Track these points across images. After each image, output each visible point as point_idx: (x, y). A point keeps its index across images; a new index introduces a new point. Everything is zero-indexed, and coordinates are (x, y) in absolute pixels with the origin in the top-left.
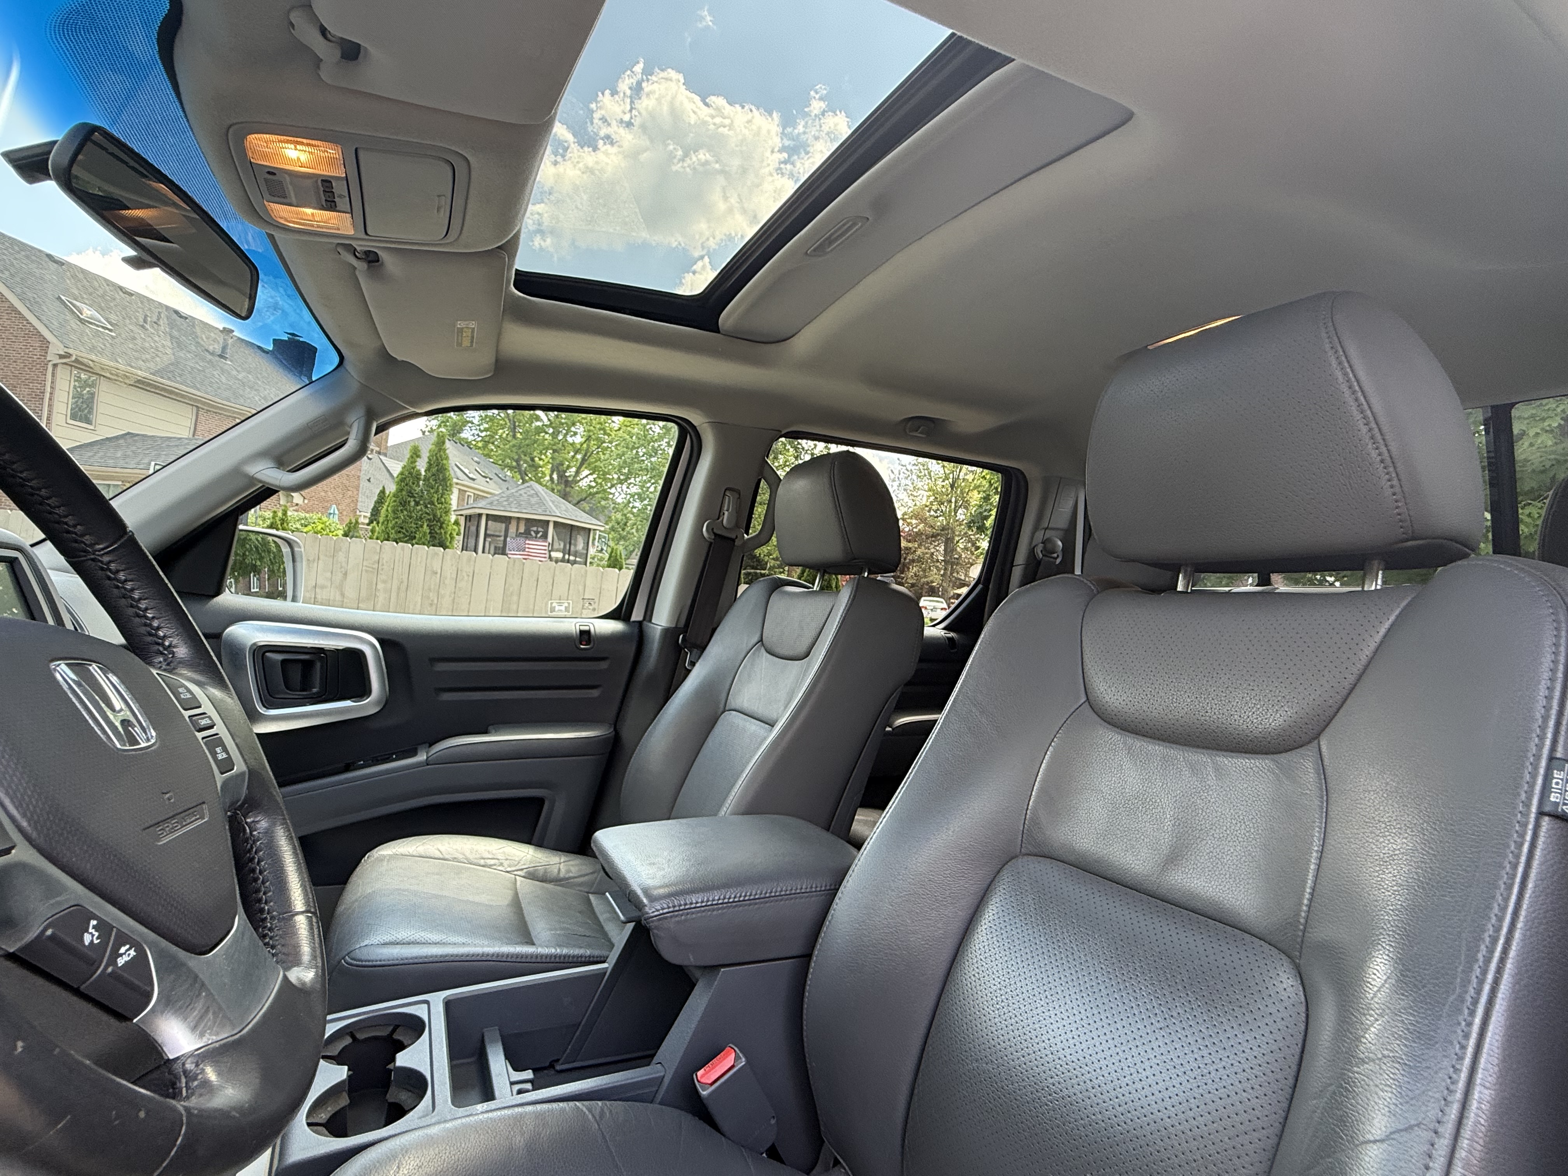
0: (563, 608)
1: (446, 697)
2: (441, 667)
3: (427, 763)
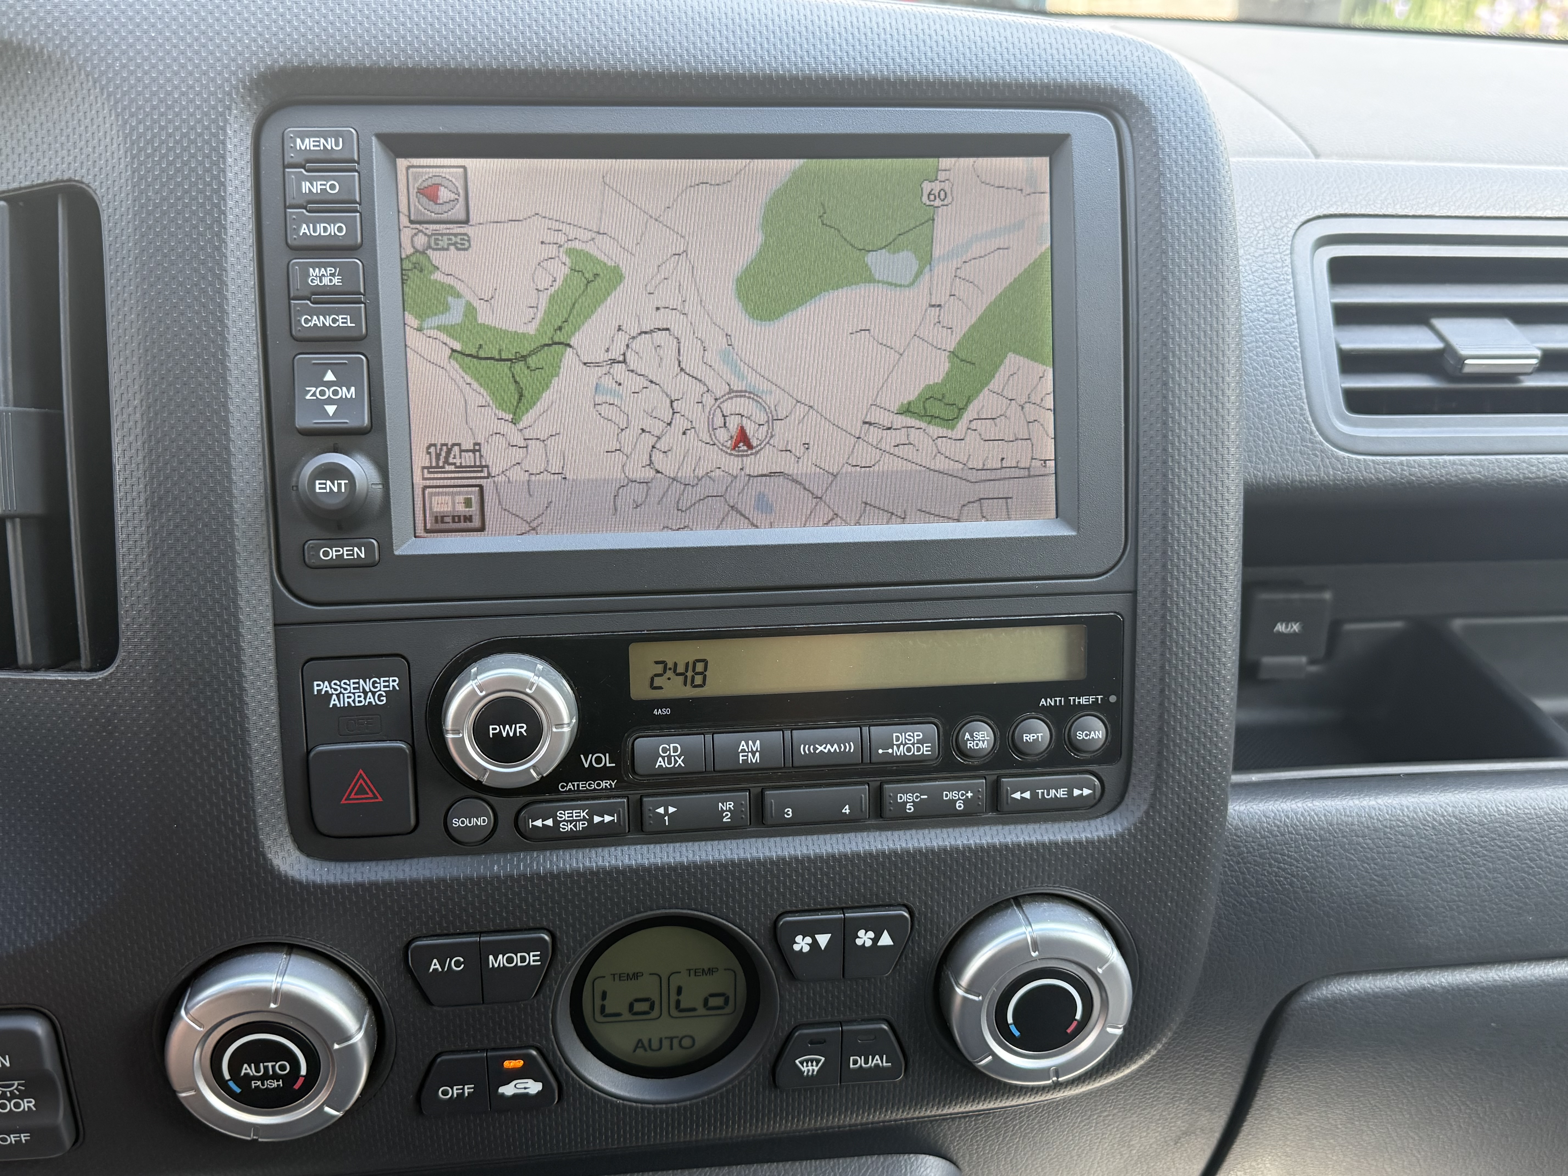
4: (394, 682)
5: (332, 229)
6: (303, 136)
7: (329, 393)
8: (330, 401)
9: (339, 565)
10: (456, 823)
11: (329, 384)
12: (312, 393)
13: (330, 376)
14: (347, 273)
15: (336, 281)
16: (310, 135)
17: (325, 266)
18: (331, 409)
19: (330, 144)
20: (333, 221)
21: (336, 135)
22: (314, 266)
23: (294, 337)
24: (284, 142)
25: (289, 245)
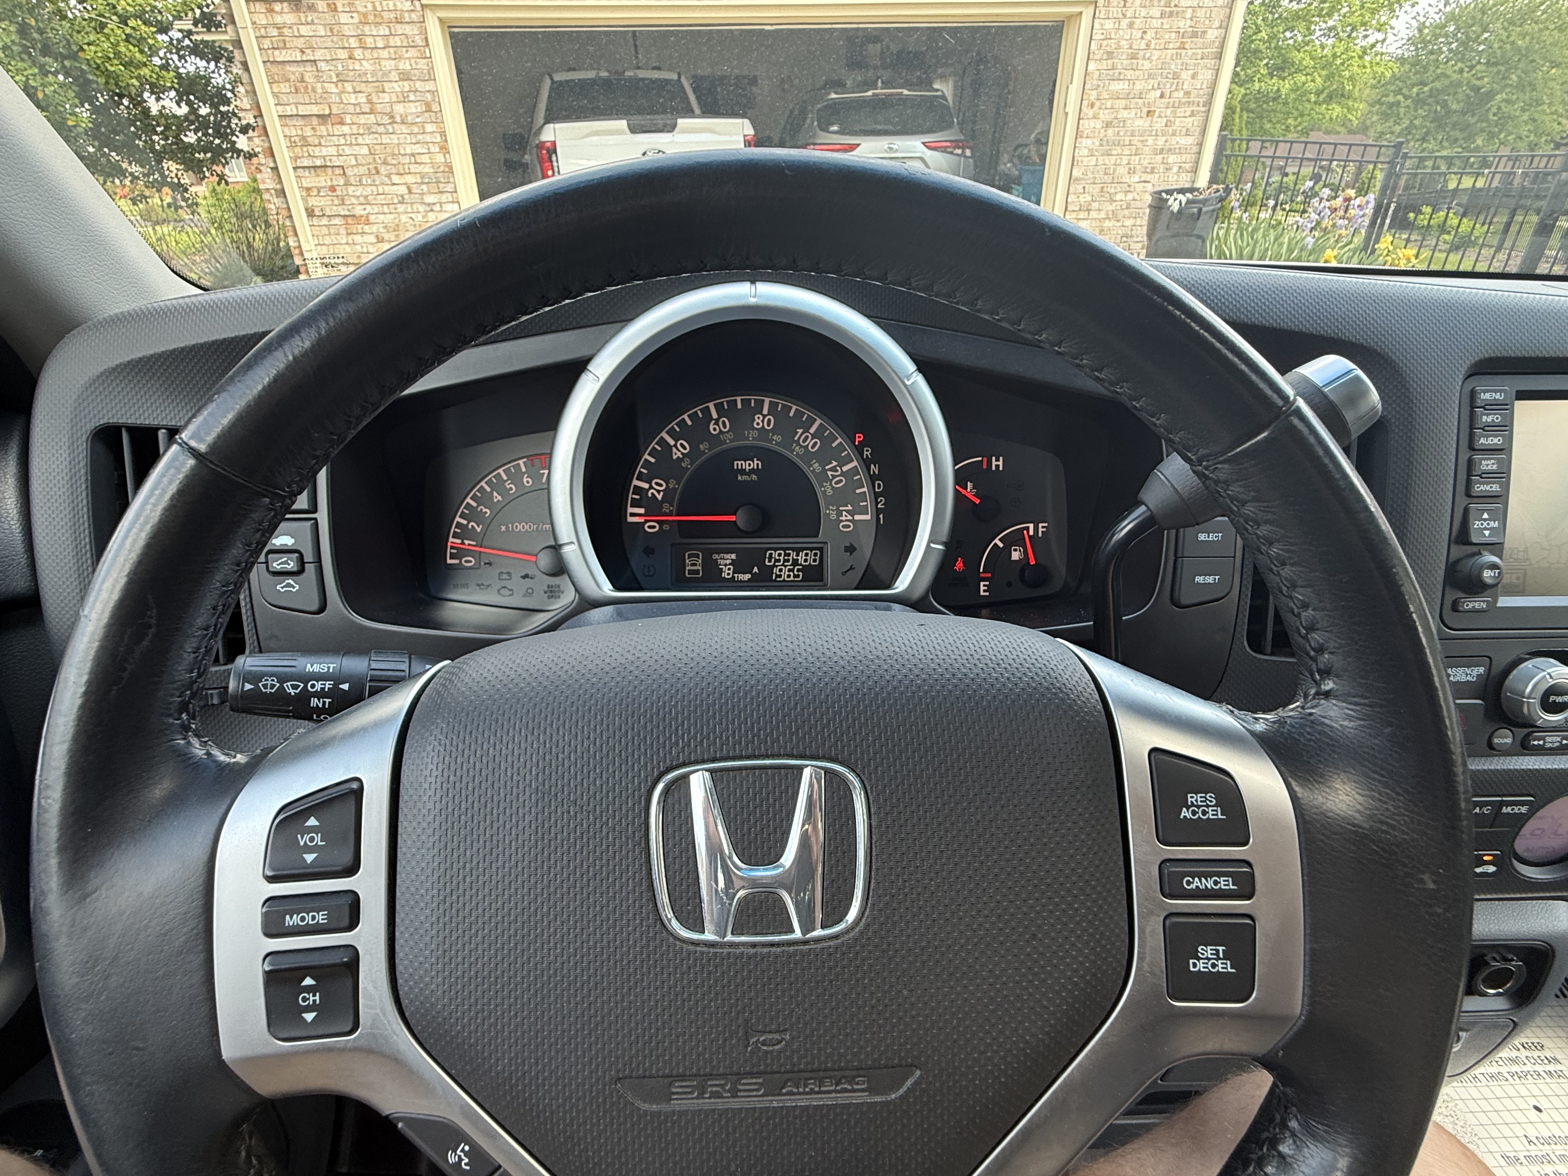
4: (1482, 670)
5: (1496, 441)
6: (1485, 392)
7: (1485, 524)
8: (1486, 529)
9: (1474, 611)
10: (1496, 741)
11: (1485, 520)
12: (1477, 524)
13: (1485, 516)
14: (1499, 462)
15: (1495, 467)
16: (1488, 391)
17: (1490, 459)
18: (1487, 533)
19: (1498, 396)
20: (1496, 436)
21: (1500, 391)
22: (1485, 459)
23: (1468, 495)
24: (1473, 394)
25: (1472, 448)
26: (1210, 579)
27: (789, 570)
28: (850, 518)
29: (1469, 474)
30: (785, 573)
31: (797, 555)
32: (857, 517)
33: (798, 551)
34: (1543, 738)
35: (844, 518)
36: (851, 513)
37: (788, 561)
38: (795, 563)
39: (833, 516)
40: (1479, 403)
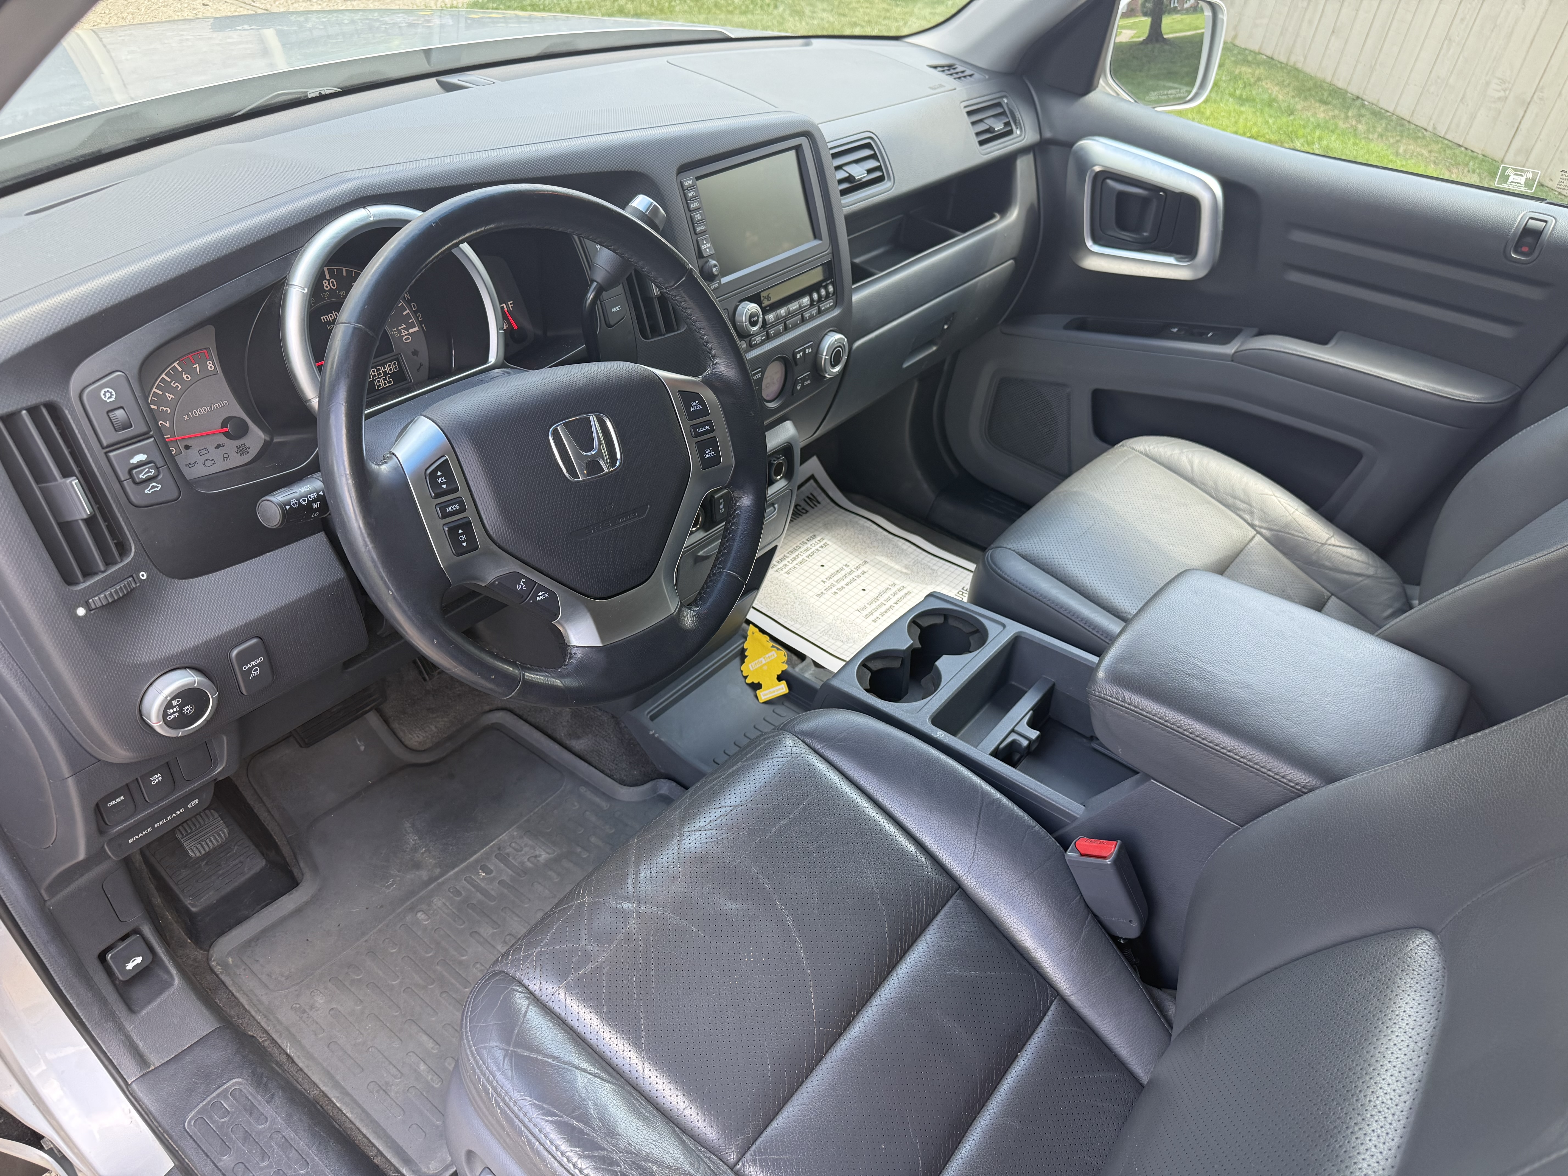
0: (1522, 180)
1: (1295, 277)
2: (1298, 236)
3: (1233, 358)
5: (696, 204)
7: (706, 246)
8: (707, 248)
11: (705, 244)
12: (703, 247)
13: (705, 242)
14: (701, 214)
15: (700, 217)
16: (686, 181)
18: (708, 250)
19: (690, 182)
20: (696, 202)
21: (690, 179)
22: (696, 215)
23: (696, 234)
24: (682, 184)
25: (690, 211)
26: (617, 308)
27: (384, 379)
28: (407, 333)
29: (693, 224)
30: (382, 382)
31: (384, 368)
32: (411, 331)
33: (383, 365)
34: (755, 340)
35: (403, 334)
36: (406, 329)
37: (381, 374)
38: (385, 373)
39: (397, 335)
40: (685, 188)
